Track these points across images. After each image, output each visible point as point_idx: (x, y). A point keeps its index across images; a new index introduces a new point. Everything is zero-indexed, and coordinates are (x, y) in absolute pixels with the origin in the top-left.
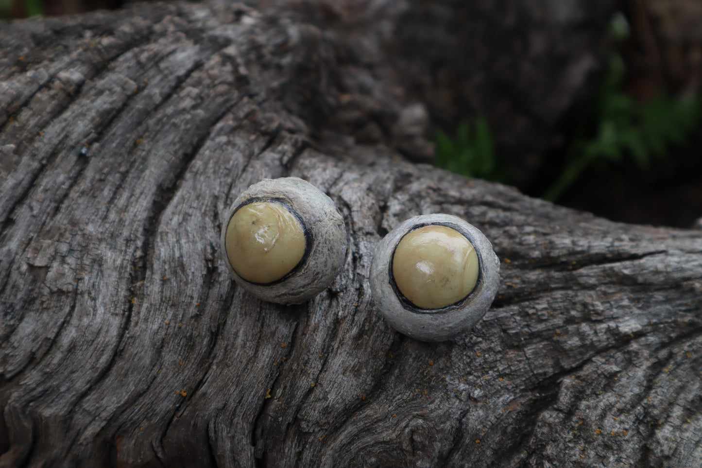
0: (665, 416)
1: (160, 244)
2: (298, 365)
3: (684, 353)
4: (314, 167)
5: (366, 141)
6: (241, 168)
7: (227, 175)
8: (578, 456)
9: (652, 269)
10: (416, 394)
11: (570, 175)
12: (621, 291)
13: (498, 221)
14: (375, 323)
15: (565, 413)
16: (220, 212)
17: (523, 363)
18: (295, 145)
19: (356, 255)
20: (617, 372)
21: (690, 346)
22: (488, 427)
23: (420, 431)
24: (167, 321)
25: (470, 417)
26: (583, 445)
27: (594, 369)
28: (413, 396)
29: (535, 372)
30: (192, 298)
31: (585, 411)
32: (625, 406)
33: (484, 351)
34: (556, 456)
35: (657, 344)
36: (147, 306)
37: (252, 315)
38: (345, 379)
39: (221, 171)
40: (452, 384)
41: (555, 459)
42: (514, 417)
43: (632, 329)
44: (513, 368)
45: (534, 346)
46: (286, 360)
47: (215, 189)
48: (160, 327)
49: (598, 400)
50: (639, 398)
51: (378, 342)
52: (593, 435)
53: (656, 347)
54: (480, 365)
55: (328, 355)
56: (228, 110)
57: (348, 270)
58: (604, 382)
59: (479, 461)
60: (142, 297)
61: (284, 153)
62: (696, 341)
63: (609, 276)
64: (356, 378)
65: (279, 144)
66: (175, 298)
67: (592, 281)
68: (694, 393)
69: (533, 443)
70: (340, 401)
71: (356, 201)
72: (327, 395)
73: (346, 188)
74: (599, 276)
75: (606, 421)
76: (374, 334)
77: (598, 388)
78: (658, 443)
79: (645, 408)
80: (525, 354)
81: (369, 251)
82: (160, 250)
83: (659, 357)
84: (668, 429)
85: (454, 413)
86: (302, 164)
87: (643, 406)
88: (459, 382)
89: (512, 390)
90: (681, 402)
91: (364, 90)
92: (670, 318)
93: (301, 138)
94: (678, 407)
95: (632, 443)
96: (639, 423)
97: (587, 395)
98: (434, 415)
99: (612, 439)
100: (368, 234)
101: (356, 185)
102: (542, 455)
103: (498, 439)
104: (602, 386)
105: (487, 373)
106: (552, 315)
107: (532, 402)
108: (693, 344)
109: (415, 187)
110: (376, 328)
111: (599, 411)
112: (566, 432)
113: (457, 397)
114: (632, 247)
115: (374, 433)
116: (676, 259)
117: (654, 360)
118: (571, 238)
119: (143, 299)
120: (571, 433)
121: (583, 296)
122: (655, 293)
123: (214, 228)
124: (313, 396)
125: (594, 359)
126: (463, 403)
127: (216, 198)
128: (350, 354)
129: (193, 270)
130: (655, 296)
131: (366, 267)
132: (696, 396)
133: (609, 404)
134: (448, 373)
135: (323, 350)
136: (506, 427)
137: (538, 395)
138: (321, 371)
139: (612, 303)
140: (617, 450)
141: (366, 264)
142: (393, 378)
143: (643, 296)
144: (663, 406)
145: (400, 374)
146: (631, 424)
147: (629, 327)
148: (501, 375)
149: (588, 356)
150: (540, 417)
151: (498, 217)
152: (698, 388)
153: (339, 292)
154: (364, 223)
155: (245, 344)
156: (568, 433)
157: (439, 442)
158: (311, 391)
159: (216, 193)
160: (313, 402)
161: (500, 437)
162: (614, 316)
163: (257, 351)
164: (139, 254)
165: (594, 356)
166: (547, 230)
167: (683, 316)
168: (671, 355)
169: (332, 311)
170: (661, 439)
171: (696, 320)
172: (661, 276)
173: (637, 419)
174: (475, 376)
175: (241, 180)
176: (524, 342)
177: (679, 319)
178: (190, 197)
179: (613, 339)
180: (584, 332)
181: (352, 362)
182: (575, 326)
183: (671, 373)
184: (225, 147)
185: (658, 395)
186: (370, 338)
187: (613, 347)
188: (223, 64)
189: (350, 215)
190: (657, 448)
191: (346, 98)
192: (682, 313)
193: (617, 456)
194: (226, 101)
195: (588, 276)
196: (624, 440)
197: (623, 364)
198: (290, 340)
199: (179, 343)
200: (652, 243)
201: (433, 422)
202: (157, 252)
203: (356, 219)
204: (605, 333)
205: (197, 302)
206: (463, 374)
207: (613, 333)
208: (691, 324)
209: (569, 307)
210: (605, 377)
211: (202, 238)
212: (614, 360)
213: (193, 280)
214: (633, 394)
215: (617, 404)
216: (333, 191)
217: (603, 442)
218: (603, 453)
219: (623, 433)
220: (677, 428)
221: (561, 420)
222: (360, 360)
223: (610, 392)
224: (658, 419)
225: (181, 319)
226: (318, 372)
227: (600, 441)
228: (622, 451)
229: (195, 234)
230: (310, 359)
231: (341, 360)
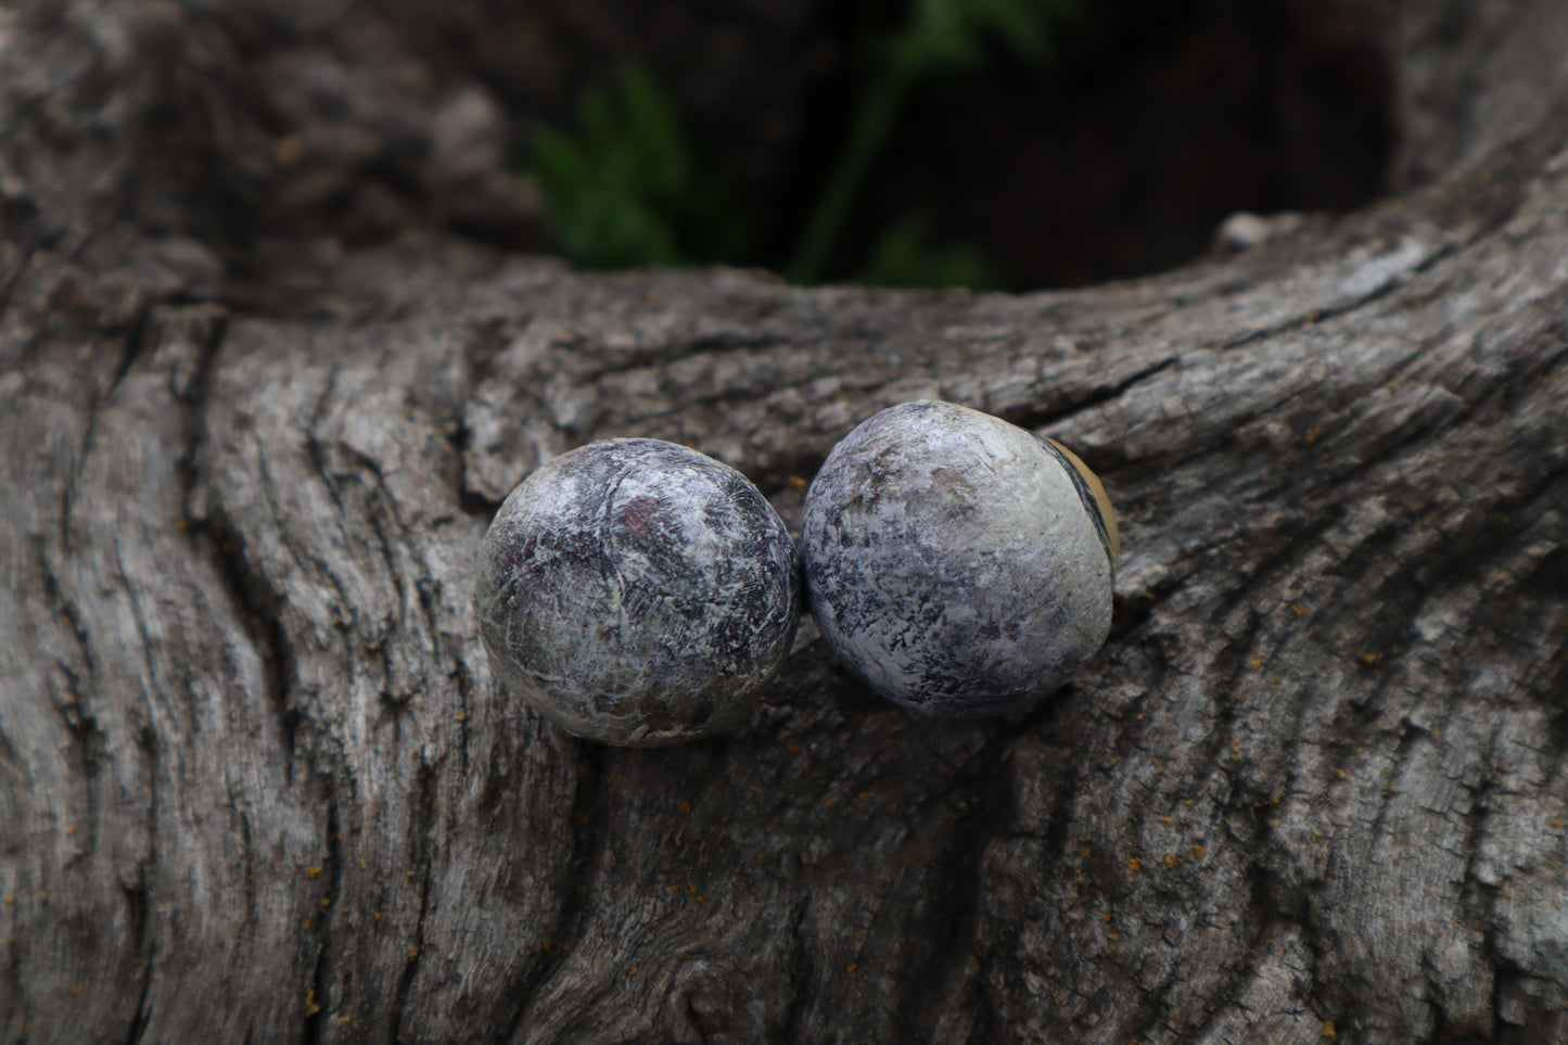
0: (1283, 779)
2: (363, 912)
3: (1285, 609)
4: (258, 384)
5: (369, 237)
6: (77, 442)
7: (48, 474)
8: (1102, 941)
9: (1152, 417)
10: (669, 900)
11: (873, 124)
13: (745, 384)
14: (521, 750)
15: (1042, 838)
16: (56, 575)
18: (195, 336)
19: (426, 587)
20: (1138, 701)
21: (1295, 586)
22: (866, 924)
23: (706, 989)
24: (7, 896)
25: (817, 915)
26: (1105, 907)
27: (1082, 709)
28: (665, 909)
29: (942, 751)
30: (52, 816)
31: (1089, 819)
32: (1181, 782)
33: (804, 736)
34: (1049, 953)
35: (1213, 600)
37: (212, 819)
38: (487, 915)
39: (30, 466)
40: (749, 846)
41: (1049, 964)
42: (922, 877)
43: (1144, 582)
44: (885, 758)
46: (330, 906)
47: (28, 519)
49: (1111, 784)
50: (1211, 748)
51: (543, 798)
52: (1124, 876)
53: (1213, 608)
54: (804, 775)
55: (429, 866)
57: (415, 632)
58: (1113, 733)
59: (866, 1011)
61: (173, 368)
62: (1305, 569)
64: (513, 905)
65: (155, 348)
66: (10, 831)
68: (1335, 701)
69: (984, 933)
70: (491, 974)
71: (386, 447)
72: (455, 967)
73: (351, 417)
75: (1146, 834)
76: (527, 781)
77: (1104, 754)
78: (1284, 853)
79: (1229, 774)
81: (454, 567)
83: (1228, 632)
84: (1298, 812)
85: (775, 918)
86: (226, 384)
87: (1223, 769)
88: (767, 834)
89: (898, 814)
90: (1312, 732)
91: (330, 107)
92: (1228, 526)
93: (204, 313)
94: (1307, 748)
95: (1221, 869)
96: (1225, 814)
97: (1084, 779)
98: (728, 939)
99: (1171, 874)
100: (438, 523)
101: (374, 400)
102: (1015, 959)
103: (897, 946)
104: (1113, 745)
105: (827, 789)
107: (953, 828)
108: (1301, 578)
109: (521, 354)
110: (526, 764)
111: (1123, 812)
112: (1057, 886)
113: (769, 874)
114: (1091, 371)
115: (596, 1030)
116: (1204, 375)
117: (1218, 645)
118: (936, 384)
120: (1069, 886)
122: (1178, 473)
123: (55, 620)
124: (421, 982)
126: (788, 886)
127: (38, 541)
128: (482, 851)
129: (33, 744)
130: (1179, 482)
131: (457, 612)
132: (1341, 704)
133: (1140, 787)
134: (731, 820)
135: (412, 856)
136: (910, 910)
137: (962, 804)
138: (423, 913)
140: (1191, 899)
141: (455, 604)
143: (1148, 490)
144: (1271, 757)
145: (618, 860)
146: (1207, 822)
147: (1137, 579)
148: (861, 784)
150: (985, 864)
151: (743, 373)
152: (1342, 684)
153: (409, 697)
154: (421, 499)
155: (217, 896)
156: (1064, 887)
157: (759, 998)
158: (412, 967)
159: (34, 528)
160: (425, 994)
161: (902, 938)
163: (251, 907)
165: (1072, 674)
166: (873, 376)
167: (1258, 515)
168: (1256, 622)
169: (406, 750)
170: (1288, 841)
171: (1292, 514)
172: (1179, 428)
173: (1219, 805)
174: (799, 807)
177: (1251, 525)
181: (492, 869)
183: (1267, 666)
184: (20, 401)
185: (1252, 731)
186: (518, 793)
189: (381, 484)
190: (1286, 866)
191: (288, 149)
192: (1252, 507)
193: (1193, 913)
196: (1201, 869)
197: (1145, 674)
198: (324, 853)
199: (55, 942)
200: (1135, 343)
201: (731, 958)
203: (399, 495)
205: (69, 824)
206: (768, 811)
208: (1284, 527)
210: (1114, 719)
211: (35, 655)
212: (1122, 669)
213: (43, 771)
214: (1189, 745)
215: (1159, 781)
216: (322, 433)
217: (1152, 887)
218: (1160, 915)
219: (1194, 851)
220: (1322, 801)
221: (1037, 857)
222: (511, 858)
223: (1135, 754)
224: (1266, 791)
225: (40, 881)
226: (417, 916)
227: (1144, 888)
228: (1204, 899)
229: (11, 650)
230: (388, 890)
231: (465, 870)
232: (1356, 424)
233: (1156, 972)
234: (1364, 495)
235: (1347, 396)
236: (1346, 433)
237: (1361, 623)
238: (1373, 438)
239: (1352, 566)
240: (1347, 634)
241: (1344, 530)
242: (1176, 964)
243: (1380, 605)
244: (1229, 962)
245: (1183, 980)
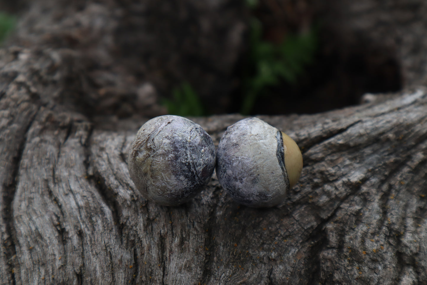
0: (403, 227)
1: (18, 225)
2: (146, 277)
3: (399, 183)
4: (105, 140)
5: (125, 116)
6: (56, 155)
7: (48, 163)
8: (357, 274)
9: (357, 135)
10: (234, 269)
11: (248, 103)
12: (341, 156)
14: (189, 230)
15: (337, 248)
16: (52, 190)
17: (295, 225)
18: (86, 129)
20: (360, 210)
21: (401, 177)
22: (289, 275)
24: (42, 277)
25: (275, 273)
26: (357, 265)
27: (345, 213)
28: (233, 271)
29: (306, 228)
30: (54, 255)
31: (350, 242)
32: (375, 230)
33: (267, 225)
34: (343, 279)
35: (378, 182)
36: (25, 272)
37: (101, 253)
38: (183, 275)
39: (43, 161)
40: (254, 255)
41: (343, 281)
42: (303, 263)
43: (359, 179)
44: (290, 230)
45: (298, 211)
46: (136, 277)
47: (43, 175)
48: (39, 283)
49: (355, 232)
50: (381, 222)
51: (196, 243)
52: (362, 256)
53: (379, 185)
54: (268, 235)
55: (164, 263)
56: (33, 119)
58: (354, 219)
60: (19, 265)
61: (81, 137)
62: (403, 172)
63: (329, 148)
64: (189, 273)
65: (75, 132)
66: (42, 259)
67: (320, 155)
68: (415, 207)
69: (323, 276)
74: (323, 151)
75: (367, 244)
76: (191, 238)
77: (352, 225)
78: (406, 246)
79: (388, 227)
80: (294, 219)
82: (20, 229)
83: (384, 190)
84: (409, 236)
85: (264, 274)
86: (96, 140)
87: (386, 226)
88: (259, 252)
89: (295, 245)
90: (410, 215)
91: (111, 84)
92: (380, 163)
93: (88, 123)
94: (409, 219)
95: (389, 253)
96: (388, 238)
97: (347, 231)
98: (251, 279)
99: (375, 255)
102: (333, 281)
103: (298, 281)
104: (354, 222)
105: (275, 239)
106: (302, 187)
107: (310, 249)
108: (402, 175)
110: (191, 234)
111: (359, 239)
112: (343, 261)
113: (261, 262)
114: (338, 125)
116: (370, 123)
117: (381, 194)
118: (294, 133)
119: (19, 267)
120: (346, 260)
121: (317, 167)
122: (365, 149)
123: (52, 202)
125: (342, 206)
126: (267, 265)
127: (46, 181)
128: (180, 258)
129: (48, 235)
130: (365, 151)
132: (417, 208)
133: (364, 232)
134: (249, 248)
135: (159, 260)
136: (300, 272)
137: (313, 243)
138: (163, 276)
139: (339, 165)
140: (381, 261)
142: (214, 264)
143: (357, 154)
144: (400, 222)
145: (218, 260)
146: (383, 240)
147: (356, 178)
148: (284, 238)
149: (336, 206)
150: (321, 257)
152: (416, 202)
153: (155, 218)
155: (103, 275)
156: (345, 261)
159: (45, 177)
161: (299, 279)
162: (344, 174)
163: (113, 277)
164: (6, 236)
165: (341, 204)
167: (388, 159)
168: (391, 187)
169: (155, 232)
170: (407, 243)
171: (398, 158)
172: (364, 137)
173: (386, 236)
174: (267, 244)
175: (59, 163)
176: (290, 211)
177: (387, 162)
178: (28, 186)
179: (349, 189)
180: (328, 191)
181: (183, 262)
182: (321, 189)
183: (395, 198)
184: (39, 145)
185: (393, 215)
186: (189, 241)
187: (351, 194)
188: (19, 89)
190: (407, 250)
191: (102, 92)
192: (387, 157)
193: (382, 265)
194: (30, 113)
195: (316, 153)
196: (383, 253)
197: (362, 203)
198: (133, 262)
200: (348, 118)
202: (18, 231)
204: (343, 186)
205: (59, 257)
206: (259, 245)
207: (348, 184)
208: (396, 162)
209: (311, 178)
210: (354, 215)
211: (47, 212)
212: (355, 202)
213: (50, 243)
214: (376, 220)
215: (369, 230)
216: (124, 151)
217: (370, 259)
218: (373, 266)
219: (381, 248)
220: (415, 233)
221: (336, 254)
222: (188, 259)
223: (361, 224)
224: (399, 231)
225: (52, 272)
226: (162, 277)
227: (368, 259)
228: (385, 261)
229: (40, 210)
230: (153, 270)
231: (175, 263)
232: (413, 134)
233: (374, 282)
234: (416, 152)
235: (409, 126)
236: (410, 136)
237: (420, 186)
238: (418, 137)
239: (415, 171)
240: (416, 189)
241: (413, 161)
242: (379, 279)
243: (424, 181)
244: (394, 278)
245: (381, 283)
